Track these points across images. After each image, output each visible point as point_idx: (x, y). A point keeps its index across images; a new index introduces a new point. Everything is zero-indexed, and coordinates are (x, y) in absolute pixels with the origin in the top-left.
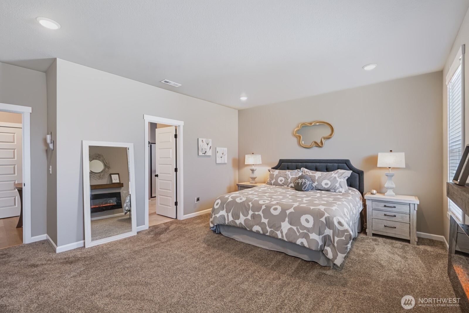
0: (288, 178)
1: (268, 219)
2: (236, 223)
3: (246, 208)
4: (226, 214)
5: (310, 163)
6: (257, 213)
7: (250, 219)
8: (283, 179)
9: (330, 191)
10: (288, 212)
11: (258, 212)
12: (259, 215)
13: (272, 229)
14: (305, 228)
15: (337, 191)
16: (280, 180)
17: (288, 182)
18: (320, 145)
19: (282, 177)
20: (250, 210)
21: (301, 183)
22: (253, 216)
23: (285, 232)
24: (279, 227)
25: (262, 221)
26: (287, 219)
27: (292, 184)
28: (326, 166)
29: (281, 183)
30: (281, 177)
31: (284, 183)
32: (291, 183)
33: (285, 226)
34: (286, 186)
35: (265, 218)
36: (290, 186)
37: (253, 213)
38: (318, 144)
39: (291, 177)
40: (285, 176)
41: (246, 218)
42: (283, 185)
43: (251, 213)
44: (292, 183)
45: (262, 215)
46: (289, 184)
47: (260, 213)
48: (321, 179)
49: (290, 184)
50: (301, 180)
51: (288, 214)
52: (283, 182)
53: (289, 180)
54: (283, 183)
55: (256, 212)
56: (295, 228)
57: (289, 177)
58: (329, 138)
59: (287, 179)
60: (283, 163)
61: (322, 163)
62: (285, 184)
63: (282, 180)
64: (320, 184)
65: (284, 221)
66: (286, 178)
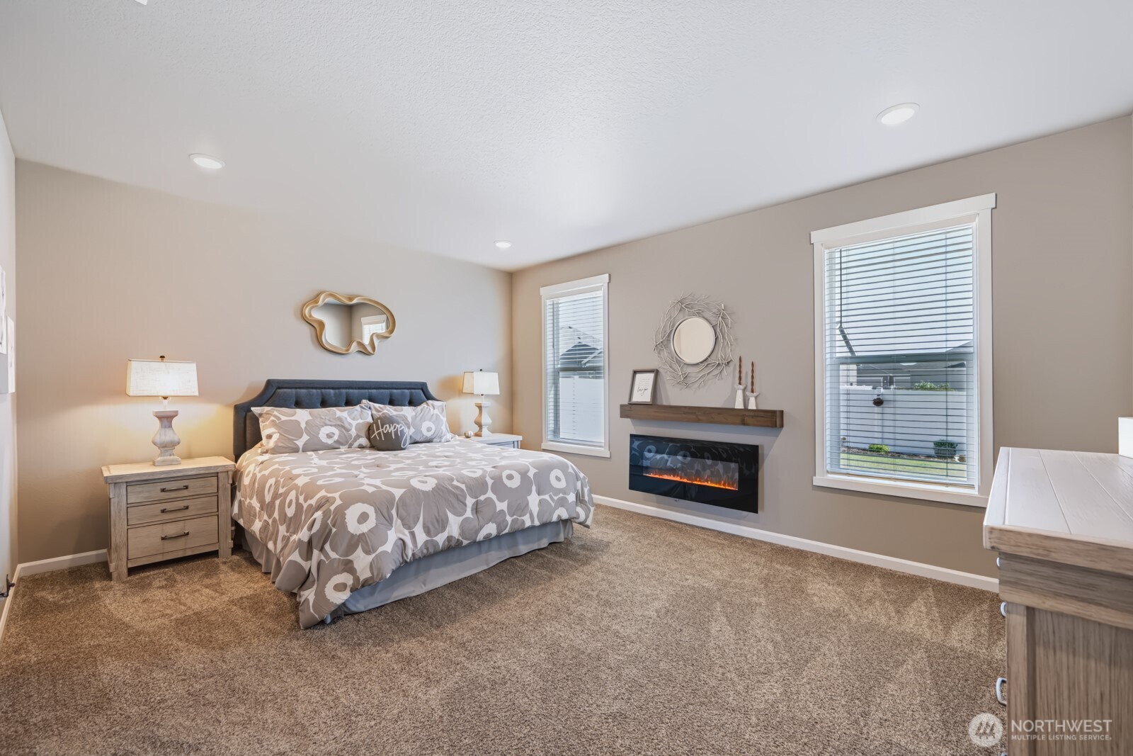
0: (347, 425)
1: (506, 502)
2: (435, 544)
3: (456, 496)
4: (407, 532)
5: (356, 389)
6: (482, 498)
7: (471, 516)
8: (336, 431)
9: (432, 442)
10: (531, 474)
11: (485, 494)
12: (489, 499)
13: (515, 517)
14: (560, 491)
15: (443, 440)
16: (327, 435)
17: (351, 435)
18: (369, 349)
19: (331, 425)
20: (468, 496)
21: (396, 433)
22: (476, 509)
23: (535, 512)
24: (525, 507)
25: (498, 510)
26: (534, 488)
27: (361, 439)
28: (391, 395)
29: (330, 442)
30: (326, 425)
31: (340, 440)
32: (358, 437)
33: (533, 500)
34: (343, 449)
35: (501, 500)
36: (356, 444)
37: (475, 500)
38: (365, 348)
39: (354, 423)
40: (339, 423)
41: (461, 519)
42: (336, 446)
43: (470, 502)
44: (362, 437)
45: (494, 497)
46: (355, 440)
47: (490, 494)
48: (418, 419)
49: (358, 441)
50: (392, 428)
51: (532, 477)
52: (336, 438)
53: (353, 432)
54: (337, 442)
55: (480, 496)
56: (547, 497)
57: (350, 424)
58: (387, 337)
59: (348, 430)
60: (279, 390)
61: (381, 388)
62: (345, 441)
63: (334, 434)
64: (418, 431)
65: (529, 493)
66: (341, 426)
